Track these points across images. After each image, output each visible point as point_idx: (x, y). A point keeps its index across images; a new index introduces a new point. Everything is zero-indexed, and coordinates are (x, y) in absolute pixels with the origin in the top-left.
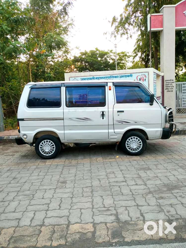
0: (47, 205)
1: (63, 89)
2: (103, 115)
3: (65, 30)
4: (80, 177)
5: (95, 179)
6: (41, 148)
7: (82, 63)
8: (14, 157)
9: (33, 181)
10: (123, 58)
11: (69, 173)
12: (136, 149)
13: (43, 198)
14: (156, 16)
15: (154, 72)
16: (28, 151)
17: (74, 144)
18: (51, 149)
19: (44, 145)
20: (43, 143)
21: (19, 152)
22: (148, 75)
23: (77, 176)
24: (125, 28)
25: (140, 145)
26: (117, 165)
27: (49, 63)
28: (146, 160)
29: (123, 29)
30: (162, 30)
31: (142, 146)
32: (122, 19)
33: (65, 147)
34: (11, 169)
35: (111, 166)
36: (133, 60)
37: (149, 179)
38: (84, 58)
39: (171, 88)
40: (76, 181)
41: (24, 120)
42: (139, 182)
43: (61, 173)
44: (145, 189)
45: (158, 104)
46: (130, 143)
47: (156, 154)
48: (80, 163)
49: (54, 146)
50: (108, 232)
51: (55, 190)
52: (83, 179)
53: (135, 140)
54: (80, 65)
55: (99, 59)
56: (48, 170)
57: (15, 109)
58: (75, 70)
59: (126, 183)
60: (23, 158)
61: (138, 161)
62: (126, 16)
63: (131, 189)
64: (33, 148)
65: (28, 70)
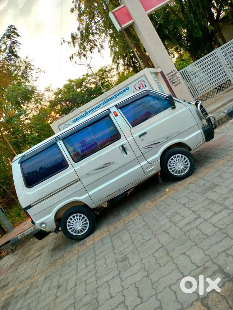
0: (123, 305)
1: (61, 144)
2: (124, 149)
3: (25, 76)
4: (139, 241)
5: (160, 234)
6: (70, 229)
7: (61, 104)
8: (43, 256)
9: (85, 279)
10: (104, 76)
11: (123, 242)
12: (184, 169)
13: (111, 296)
14: (118, 11)
15: (150, 72)
16: (55, 240)
17: (107, 202)
18: (83, 223)
19: (72, 223)
20: (69, 222)
21: (46, 246)
22: (146, 78)
23: (135, 242)
24: (90, 41)
25: (186, 161)
26: (175, 200)
27: (24, 122)
28: (203, 176)
29: (89, 43)
30: (133, 23)
31: (189, 162)
32: (82, 33)
33: (98, 212)
34: (48, 275)
35: (168, 205)
36: (118, 72)
37: (225, 199)
38: (61, 97)
39: (176, 80)
40: (139, 249)
41: (32, 205)
42: (217, 208)
43: (113, 249)
44: (230, 214)
45: (181, 103)
46: (173, 166)
47: (209, 162)
48: (128, 222)
49: (86, 218)
50: (228, 303)
51: (120, 277)
52: (146, 242)
53: (177, 159)
54: (60, 107)
55: (79, 90)
56: (94, 251)
57: (13, 196)
58: (58, 116)
59: (201, 218)
60: (54, 252)
61: (196, 182)
62: (84, 27)
63: (213, 223)
64: (61, 233)
65: (5, 143)
